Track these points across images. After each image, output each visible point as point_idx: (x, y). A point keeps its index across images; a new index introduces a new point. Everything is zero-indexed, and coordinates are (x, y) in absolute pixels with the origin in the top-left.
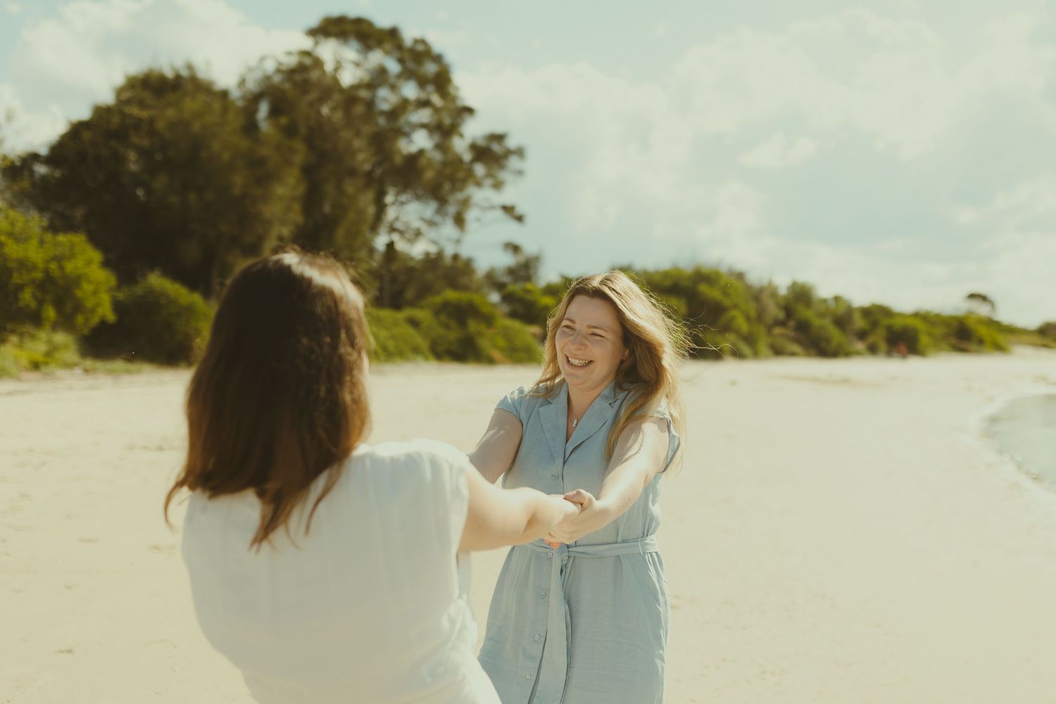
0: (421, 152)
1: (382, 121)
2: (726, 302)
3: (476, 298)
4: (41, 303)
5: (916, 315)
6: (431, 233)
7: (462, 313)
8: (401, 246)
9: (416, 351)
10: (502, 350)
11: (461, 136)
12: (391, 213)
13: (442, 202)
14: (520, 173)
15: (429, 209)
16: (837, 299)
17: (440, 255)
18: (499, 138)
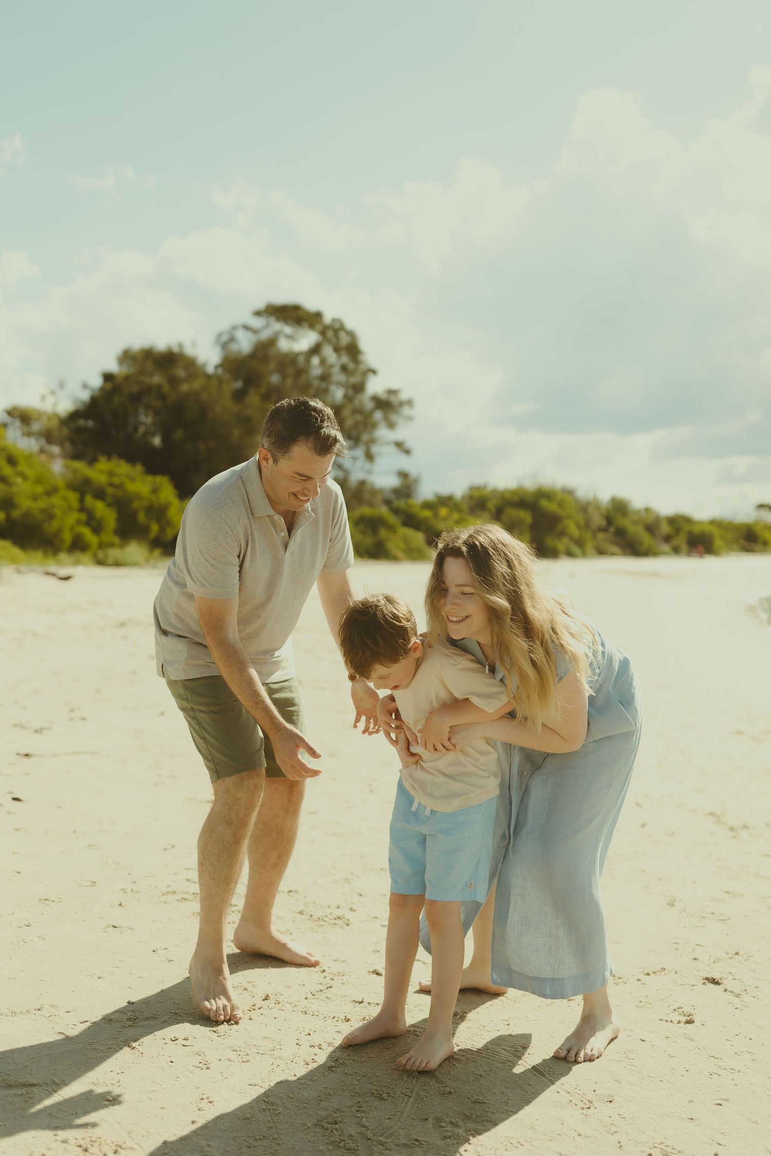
0: (342, 405)
2: (562, 513)
5: (712, 522)
7: (373, 524)
10: (403, 551)
11: (367, 391)
13: (356, 441)
14: (410, 418)
16: (647, 510)
18: (395, 392)
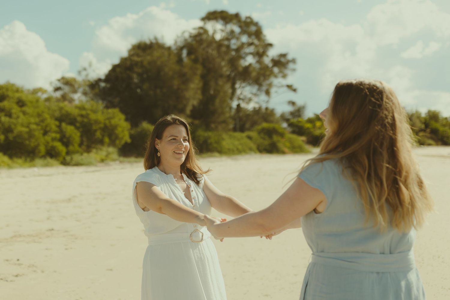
0: (250, 65)
1: (233, 53)
3: (276, 126)
4: (103, 136)
6: (255, 99)
7: (270, 133)
8: (243, 105)
9: (251, 149)
10: (289, 148)
11: (267, 56)
12: (238, 92)
13: (260, 85)
14: (294, 70)
15: (255, 89)
17: (260, 108)
18: (284, 56)
